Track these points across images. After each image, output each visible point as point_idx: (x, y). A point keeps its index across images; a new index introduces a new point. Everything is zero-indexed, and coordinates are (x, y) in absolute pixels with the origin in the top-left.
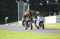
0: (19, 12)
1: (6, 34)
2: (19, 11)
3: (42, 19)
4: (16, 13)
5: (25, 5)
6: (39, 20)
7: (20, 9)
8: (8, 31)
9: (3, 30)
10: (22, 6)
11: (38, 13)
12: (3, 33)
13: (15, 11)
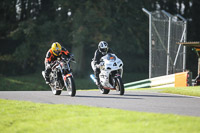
0: (153, 46)
1: (107, 122)
2: (151, 42)
3: (115, 64)
4: (141, 51)
5: (172, 24)
6: (109, 68)
7: (155, 38)
8: (114, 110)
9: (98, 106)
10: (161, 27)
11: (104, 47)
12: (100, 117)
13: (139, 43)
